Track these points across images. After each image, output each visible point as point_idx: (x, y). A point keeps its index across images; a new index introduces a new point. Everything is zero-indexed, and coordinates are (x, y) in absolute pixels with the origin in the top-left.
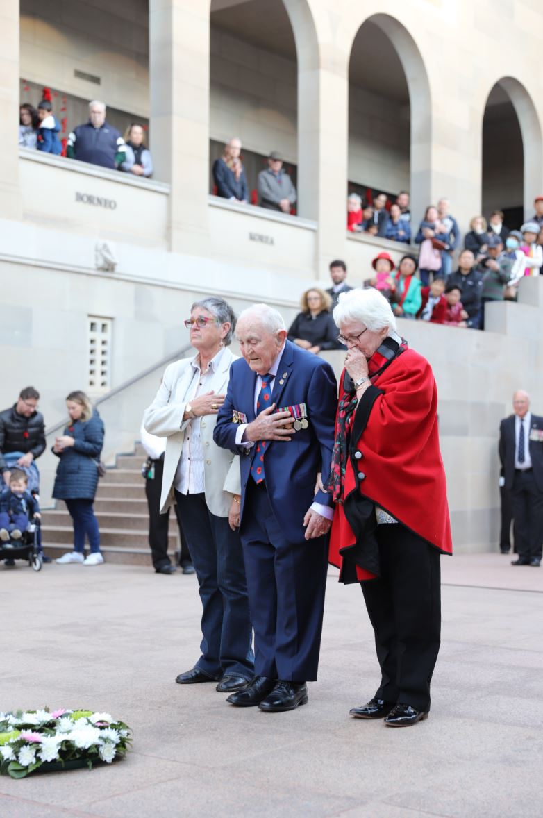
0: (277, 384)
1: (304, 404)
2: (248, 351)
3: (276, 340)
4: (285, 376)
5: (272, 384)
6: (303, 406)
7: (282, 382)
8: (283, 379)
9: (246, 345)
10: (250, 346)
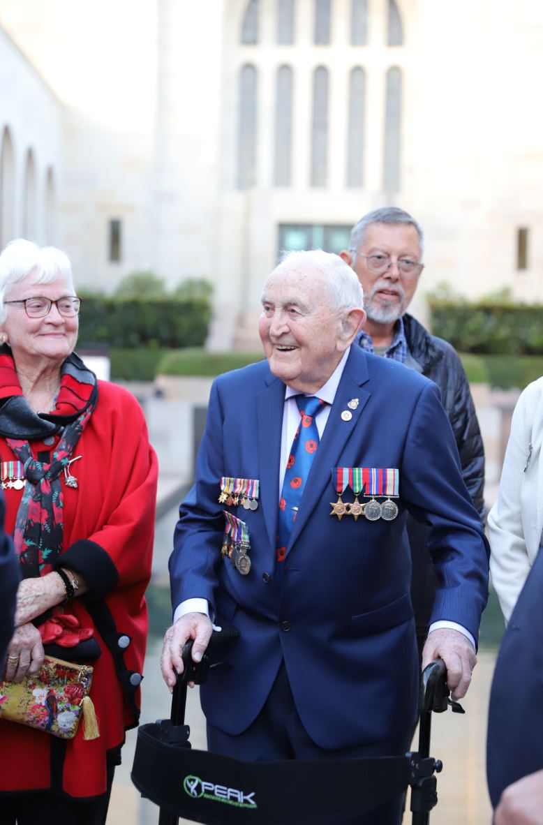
0: (334, 421)
1: (397, 471)
2: (279, 327)
3: (340, 325)
4: (354, 404)
5: (322, 421)
6: (392, 475)
7: (346, 416)
8: (351, 410)
9: (278, 312)
10: (287, 318)
